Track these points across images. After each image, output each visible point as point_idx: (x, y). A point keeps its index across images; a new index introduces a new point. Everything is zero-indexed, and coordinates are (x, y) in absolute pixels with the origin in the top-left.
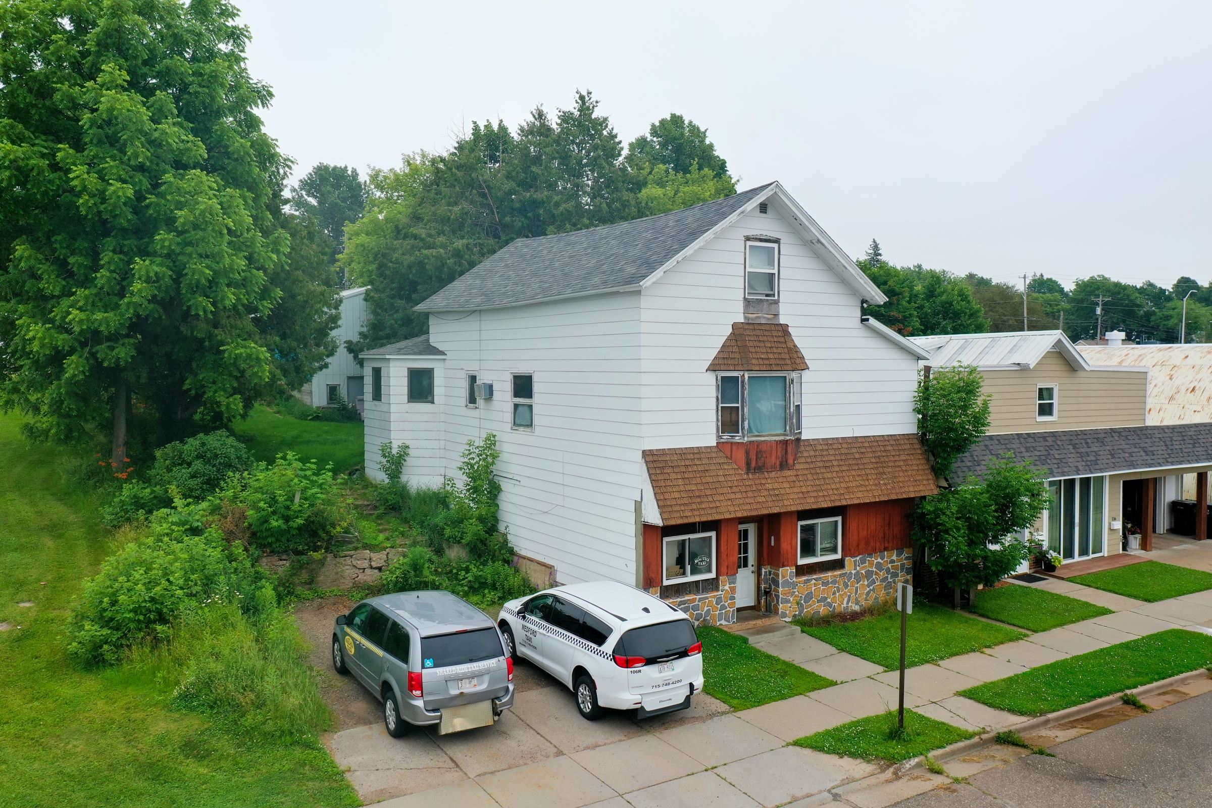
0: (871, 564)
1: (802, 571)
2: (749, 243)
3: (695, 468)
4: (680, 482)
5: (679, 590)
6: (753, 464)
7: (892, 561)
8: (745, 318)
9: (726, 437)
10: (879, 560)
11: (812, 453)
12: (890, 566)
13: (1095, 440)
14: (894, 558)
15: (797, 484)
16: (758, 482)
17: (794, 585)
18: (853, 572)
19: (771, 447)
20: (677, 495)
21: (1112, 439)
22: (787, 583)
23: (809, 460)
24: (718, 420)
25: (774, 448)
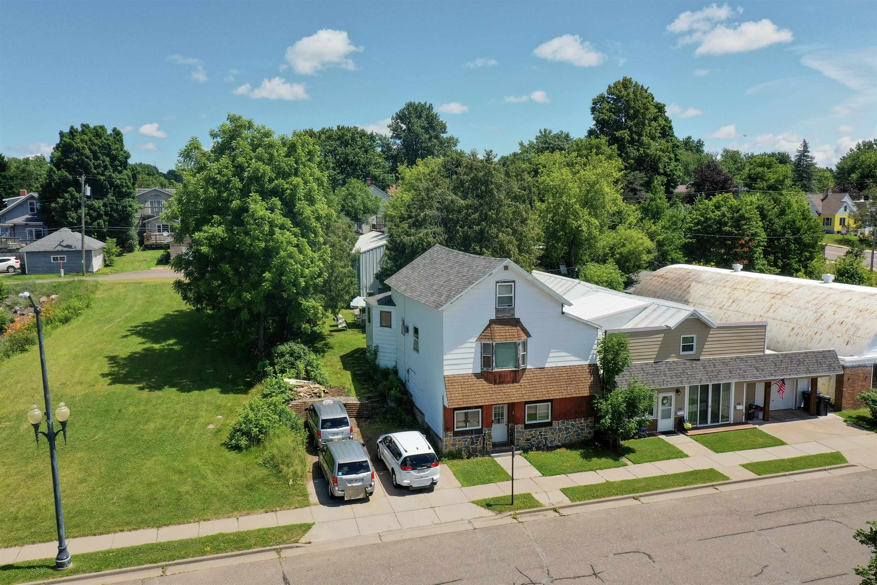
0: (568, 424)
1: (527, 427)
2: (498, 284)
3: (468, 383)
4: (460, 389)
5: (463, 433)
6: (498, 381)
7: (582, 423)
8: (496, 317)
9: (485, 369)
10: (573, 422)
11: (532, 375)
12: (579, 425)
13: (722, 363)
14: (582, 421)
15: (521, 390)
16: (499, 389)
17: (523, 433)
18: (557, 428)
19: (507, 373)
20: (457, 395)
21: (734, 362)
22: (520, 432)
23: (529, 378)
24: (481, 362)
25: (509, 374)
